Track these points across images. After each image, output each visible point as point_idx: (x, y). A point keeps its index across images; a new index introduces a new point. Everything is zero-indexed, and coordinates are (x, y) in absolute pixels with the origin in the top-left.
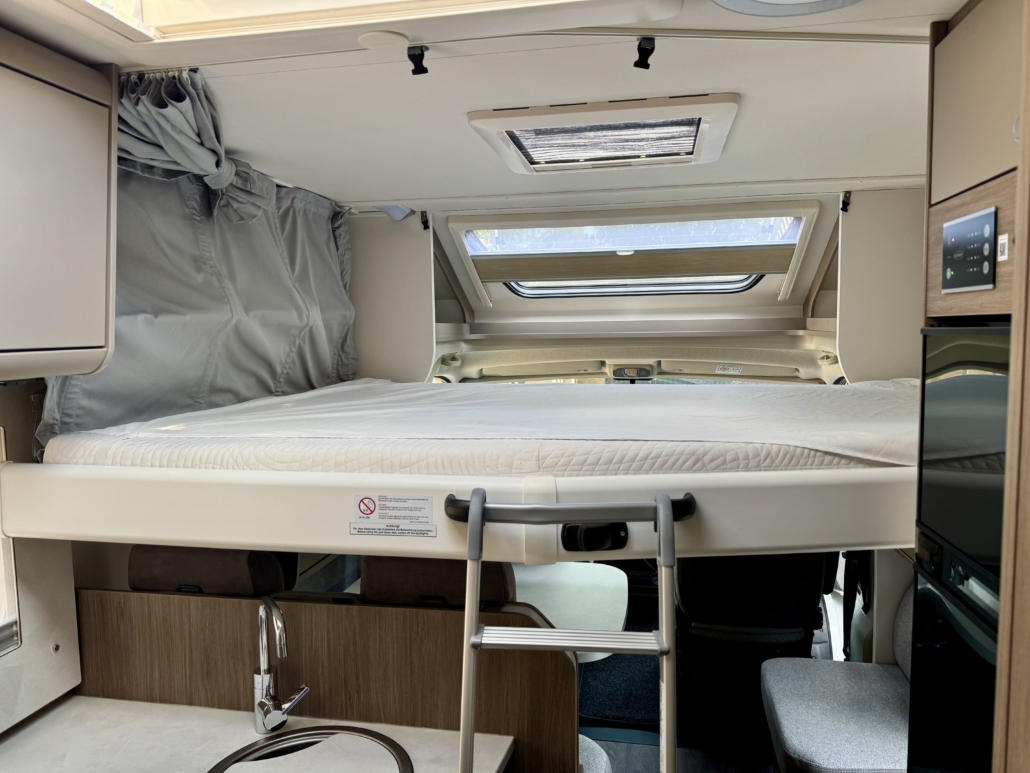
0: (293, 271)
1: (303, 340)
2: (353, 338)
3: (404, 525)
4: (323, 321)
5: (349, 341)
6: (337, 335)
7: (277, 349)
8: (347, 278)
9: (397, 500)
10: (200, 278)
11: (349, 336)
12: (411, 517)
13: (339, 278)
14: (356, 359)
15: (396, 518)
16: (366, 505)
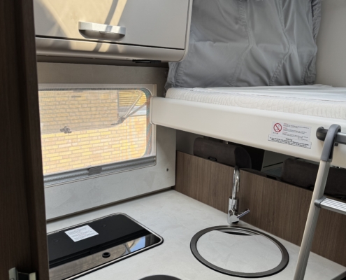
0: (285, 26)
1: (286, 61)
2: (316, 64)
3: (295, 140)
4: (298, 52)
5: (312, 65)
6: (306, 60)
7: (272, 64)
8: (317, 32)
9: (293, 126)
10: (237, 27)
11: (313, 62)
12: (298, 137)
13: (311, 31)
14: (316, 75)
15: (291, 135)
16: (277, 127)
